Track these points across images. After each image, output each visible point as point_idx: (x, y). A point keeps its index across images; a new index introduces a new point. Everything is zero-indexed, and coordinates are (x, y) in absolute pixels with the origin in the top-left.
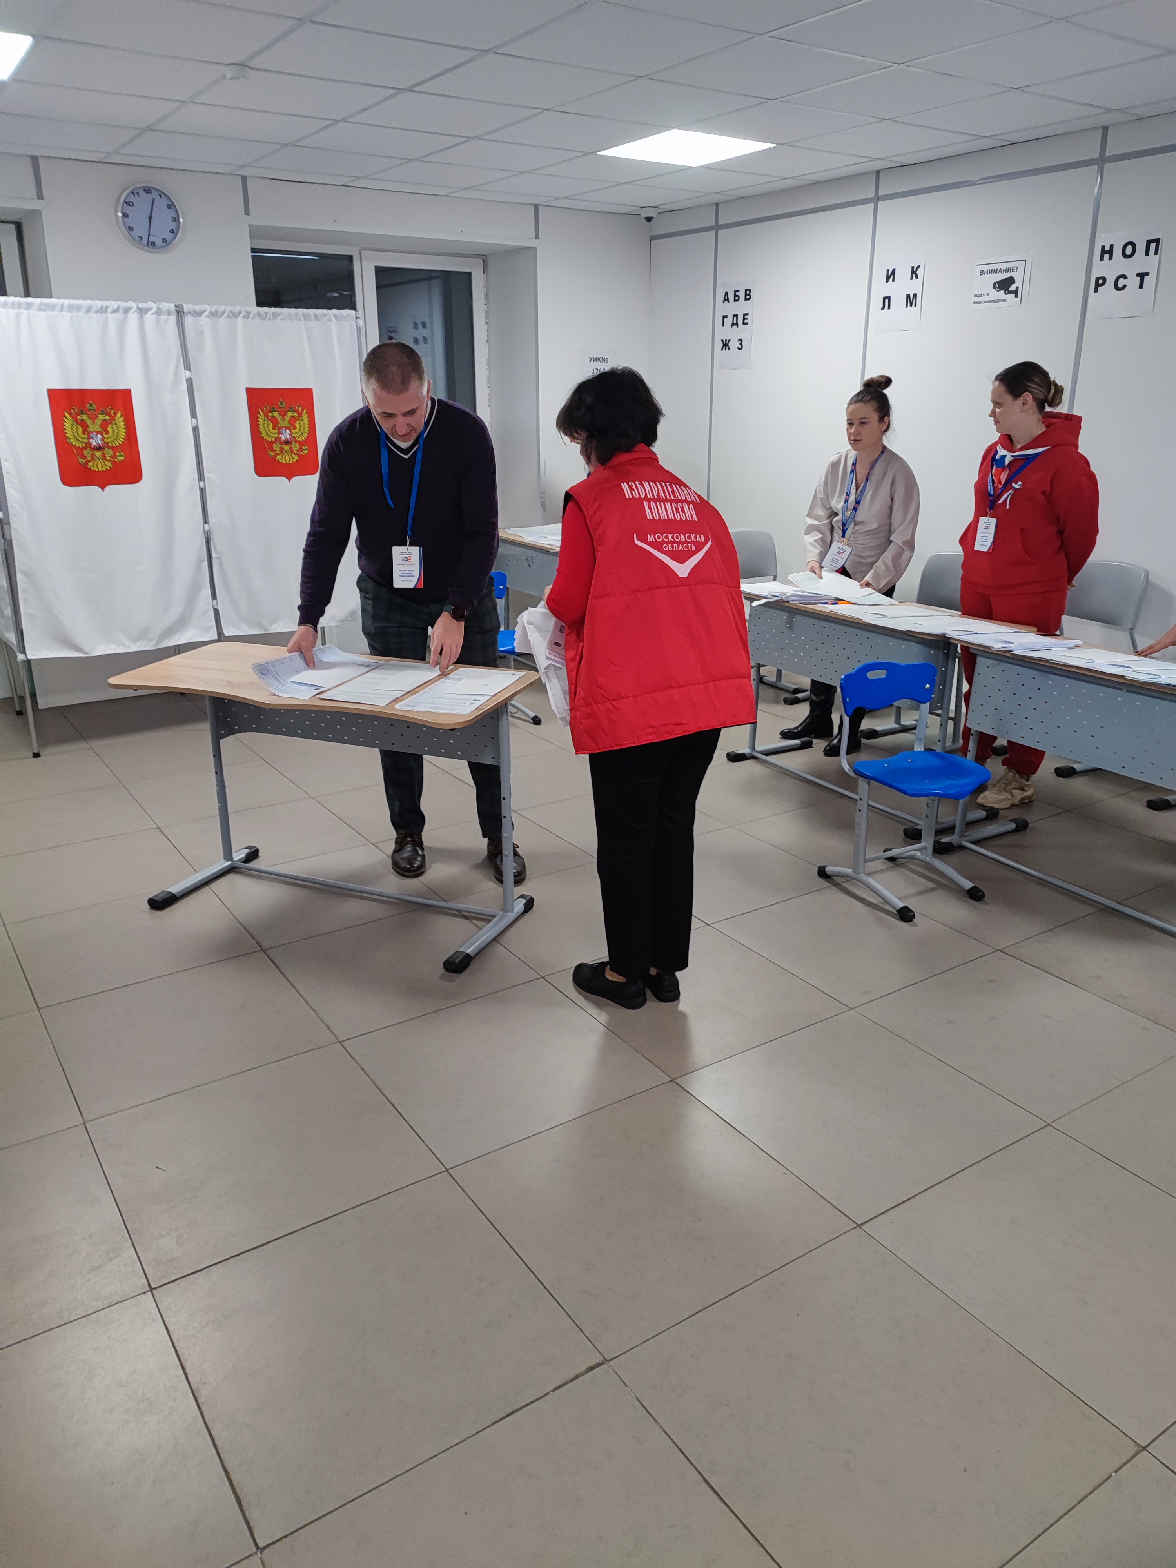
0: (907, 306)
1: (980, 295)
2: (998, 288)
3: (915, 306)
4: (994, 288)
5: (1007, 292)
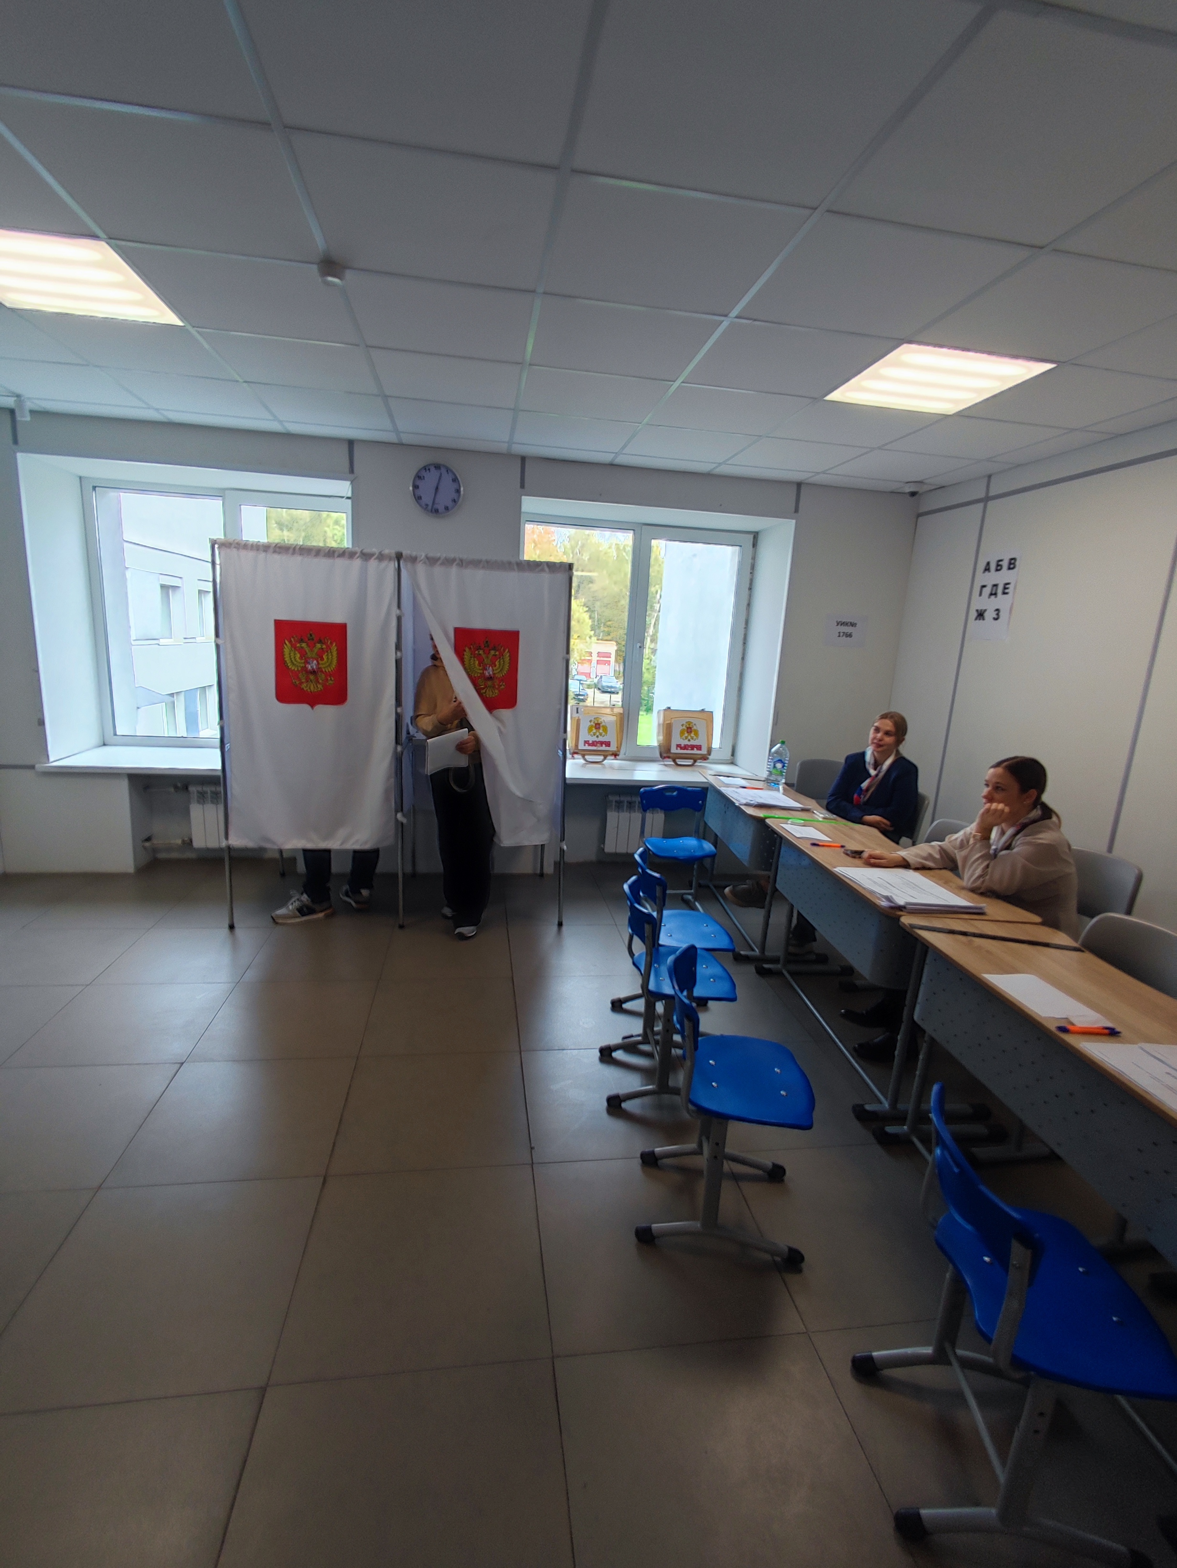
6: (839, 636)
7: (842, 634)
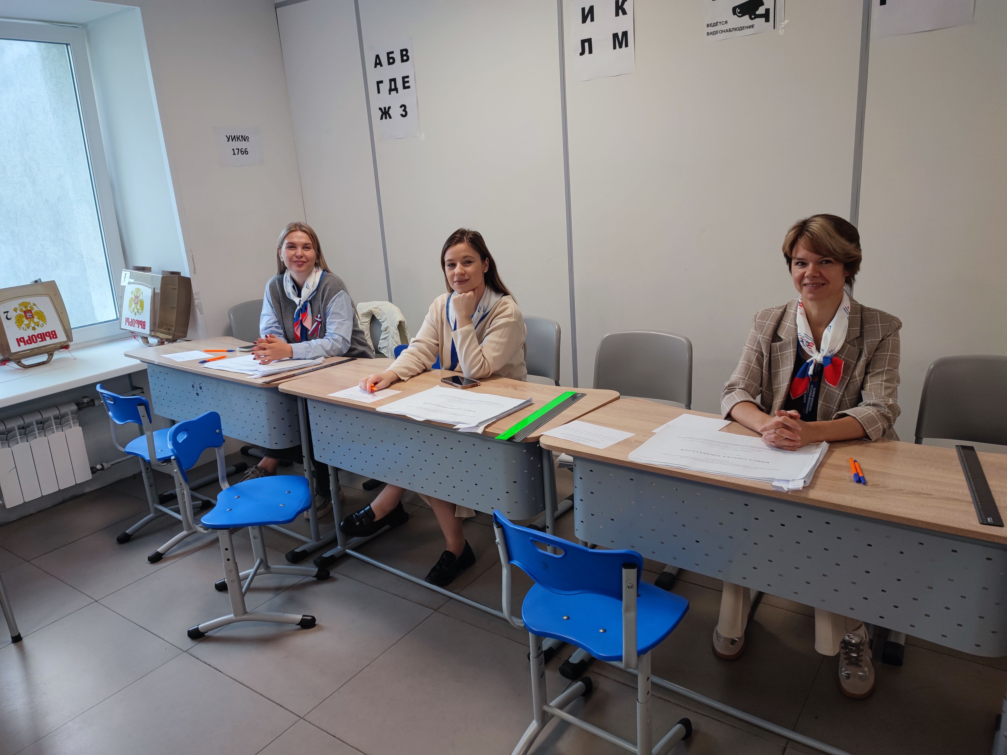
0: (615, 48)
1: (716, 24)
2: (739, 13)
3: (627, 45)
4: (734, 13)
5: (753, 17)
6: (234, 154)
7: (236, 151)
